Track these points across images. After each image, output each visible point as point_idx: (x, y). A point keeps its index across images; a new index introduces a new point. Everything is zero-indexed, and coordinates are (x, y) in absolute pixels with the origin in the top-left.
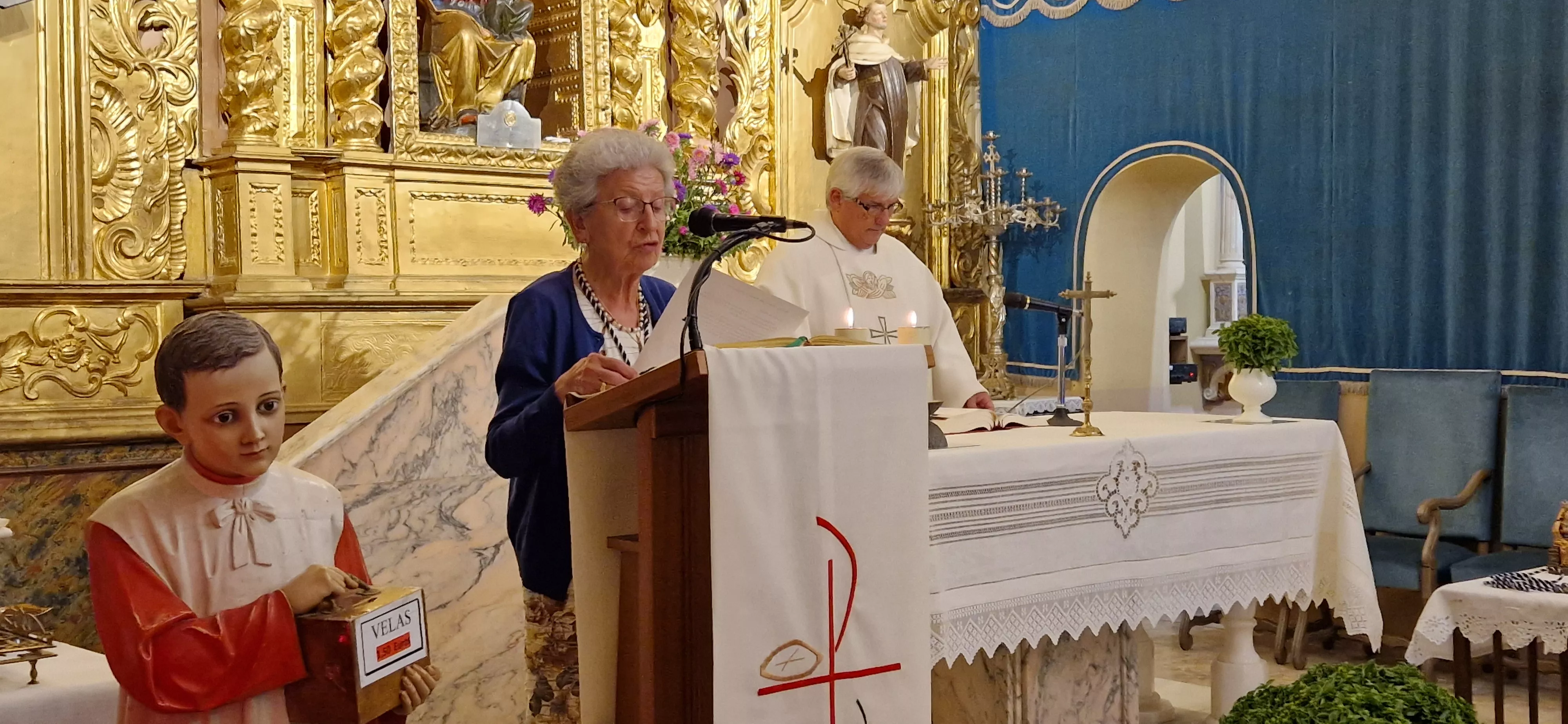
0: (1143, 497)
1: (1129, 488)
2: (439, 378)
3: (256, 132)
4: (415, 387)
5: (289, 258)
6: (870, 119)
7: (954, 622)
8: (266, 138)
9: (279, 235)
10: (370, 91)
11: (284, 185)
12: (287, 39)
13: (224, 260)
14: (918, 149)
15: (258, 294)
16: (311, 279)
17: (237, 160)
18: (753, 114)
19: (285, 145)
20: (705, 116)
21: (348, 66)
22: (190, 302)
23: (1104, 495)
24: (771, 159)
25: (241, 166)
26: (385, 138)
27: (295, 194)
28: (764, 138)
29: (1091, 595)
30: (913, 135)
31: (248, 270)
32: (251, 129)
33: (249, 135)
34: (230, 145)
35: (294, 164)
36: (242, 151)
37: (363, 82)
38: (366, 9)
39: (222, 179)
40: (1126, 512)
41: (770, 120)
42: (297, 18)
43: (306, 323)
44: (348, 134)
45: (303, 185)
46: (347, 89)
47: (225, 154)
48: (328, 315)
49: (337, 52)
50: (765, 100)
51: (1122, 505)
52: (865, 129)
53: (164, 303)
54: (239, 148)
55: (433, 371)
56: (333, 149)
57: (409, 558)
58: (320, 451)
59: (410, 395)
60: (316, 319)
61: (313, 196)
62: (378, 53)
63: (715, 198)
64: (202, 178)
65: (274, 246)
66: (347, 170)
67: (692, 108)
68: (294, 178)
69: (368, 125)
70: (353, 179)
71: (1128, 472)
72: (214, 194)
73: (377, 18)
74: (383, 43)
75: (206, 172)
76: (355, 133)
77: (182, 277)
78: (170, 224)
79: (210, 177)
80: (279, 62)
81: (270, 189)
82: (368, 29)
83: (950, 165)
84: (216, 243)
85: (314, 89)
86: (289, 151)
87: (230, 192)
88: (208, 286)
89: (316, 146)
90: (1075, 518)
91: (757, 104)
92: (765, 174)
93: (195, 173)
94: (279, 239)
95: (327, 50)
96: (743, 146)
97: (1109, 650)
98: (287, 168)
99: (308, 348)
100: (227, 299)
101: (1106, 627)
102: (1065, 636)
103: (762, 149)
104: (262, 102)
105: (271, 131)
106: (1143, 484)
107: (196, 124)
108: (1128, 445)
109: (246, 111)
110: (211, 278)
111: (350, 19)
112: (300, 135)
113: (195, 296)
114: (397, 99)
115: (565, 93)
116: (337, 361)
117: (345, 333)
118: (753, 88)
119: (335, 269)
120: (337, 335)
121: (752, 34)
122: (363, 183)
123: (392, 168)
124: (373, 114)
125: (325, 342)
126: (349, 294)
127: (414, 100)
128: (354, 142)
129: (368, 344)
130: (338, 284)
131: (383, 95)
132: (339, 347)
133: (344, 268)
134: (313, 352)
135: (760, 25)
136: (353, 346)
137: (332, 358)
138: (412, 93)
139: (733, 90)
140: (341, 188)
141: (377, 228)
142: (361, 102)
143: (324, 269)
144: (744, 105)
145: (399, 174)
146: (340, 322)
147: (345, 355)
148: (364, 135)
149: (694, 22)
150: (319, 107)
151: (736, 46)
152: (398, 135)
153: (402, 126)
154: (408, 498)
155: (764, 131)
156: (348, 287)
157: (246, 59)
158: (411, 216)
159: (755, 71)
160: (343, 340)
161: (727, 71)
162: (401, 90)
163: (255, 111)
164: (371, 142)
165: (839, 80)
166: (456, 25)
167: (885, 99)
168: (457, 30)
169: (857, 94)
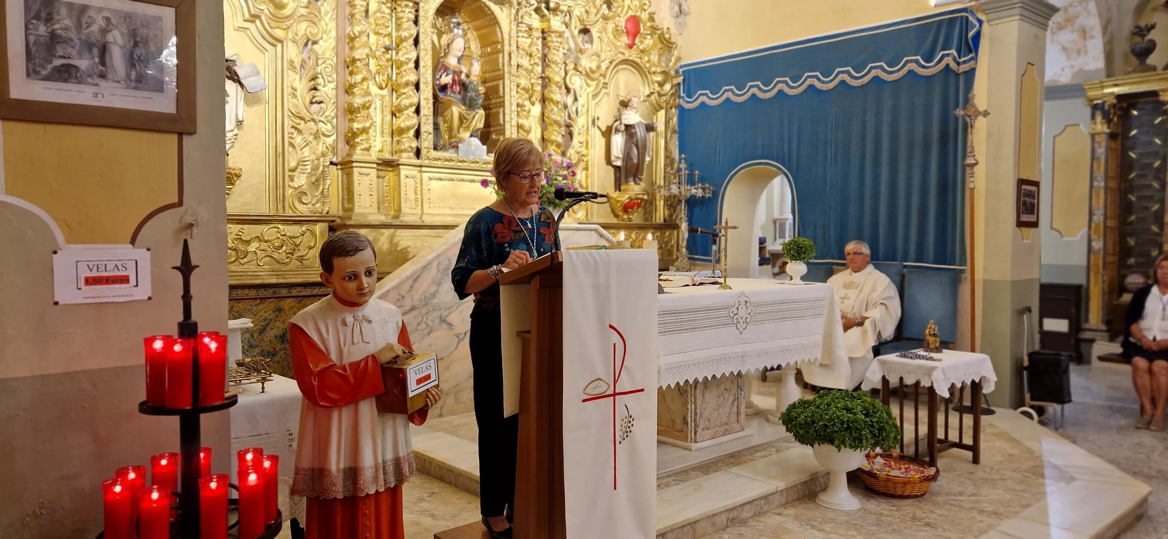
0: (749, 316)
1: (742, 312)
2: (441, 259)
3: (362, 150)
4: (430, 263)
5: (375, 205)
6: (630, 148)
7: (667, 370)
8: (366, 152)
9: (371, 195)
10: (412, 132)
11: (374, 173)
12: (375, 108)
13: (347, 205)
15: (362, 221)
16: (385, 215)
17: (353, 162)
18: (580, 145)
19: (374, 155)
20: (558, 145)
21: (402, 121)
22: (331, 224)
23: (732, 315)
24: (587, 165)
25: (354, 164)
26: (418, 153)
27: (378, 177)
28: (583, 155)
29: (726, 359)
30: (649, 155)
31: (357, 210)
32: (359, 148)
33: (358, 151)
34: (350, 155)
35: (378, 164)
36: (355, 158)
37: (409, 129)
38: (411, 96)
39: (346, 170)
40: (741, 322)
41: (587, 148)
42: (380, 100)
43: (382, 234)
44: (402, 151)
45: (382, 173)
46: (401, 131)
47: (348, 159)
48: (392, 231)
49: (397, 115)
50: (584, 139)
51: (740, 319)
52: (628, 152)
53: (320, 224)
54: (354, 156)
55: (438, 256)
56: (395, 157)
57: (427, 338)
58: (388, 291)
59: (428, 267)
60: (387, 232)
61: (386, 178)
62: (415, 116)
63: (563, 182)
64: (337, 169)
65: (368, 200)
66: (401, 167)
67: (552, 142)
68: (378, 170)
69: (411, 147)
70: (404, 171)
71: (743, 305)
72: (342, 177)
73: (415, 100)
74: (418, 111)
75: (339, 167)
76: (404, 151)
77: (328, 213)
78: (323, 189)
79: (341, 169)
80: (372, 119)
81: (367, 175)
82: (411, 105)
84: (343, 198)
85: (387, 131)
86: (375, 159)
87: (350, 176)
88: (340, 217)
89: (387, 156)
90: (719, 325)
91: (581, 141)
92: (584, 172)
93: (334, 167)
94: (371, 197)
95: (393, 114)
96: (575, 159)
97: (732, 383)
98: (375, 166)
99: (383, 245)
100: (348, 223)
101: (732, 373)
102: (714, 377)
103: (583, 161)
104: (364, 136)
105: (368, 149)
106: (749, 310)
107: (335, 146)
108: (743, 293)
109: (357, 140)
110: (341, 213)
111: (404, 100)
112: (381, 151)
113: (333, 221)
114: (423, 136)
115: (497, 135)
116: (396, 251)
117: (399, 238)
118: (580, 134)
119: (395, 210)
120: (395, 240)
121: (579, 110)
122: (408, 173)
123: (421, 166)
124: (413, 142)
125: (391, 242)
126: (401, 221)
127: (431, 136)
128: (405, 155)
129: (410, 243)
130: (397, 217)
131: (418, 134)
132: (397, 245)
133: (399, 210)
134: (386, 247)
135: (583, 106)
136: (403, 244)
137: (393, 250)
138: (430, 133)
139: (571, 134)
140: (399, 175)
141: (414, 192)
142: (408, 137)
143: (391, 210)
144: (575, 141)
145: (424, 169)
146: (397, 234)
147: (399, 248)
148: (409, 152)
149: (554, 104)
150: (389, 139)
151: (572, 115)
152: (424, 152)
153: (425, 148)
154: (427, 311)
155: (584, 152)
156: (401, 218)
157: (357, 117)
158: (429, 187)
159: (580, 126)
160: (398, 242)
161: (568, 126)
162: (425, 132)
163: (362, 140)
164: (412, 155)
165: (617, 131)
166: (450, 104)
167: (637, 139)
168: (450, 106)
169: (625, 137)
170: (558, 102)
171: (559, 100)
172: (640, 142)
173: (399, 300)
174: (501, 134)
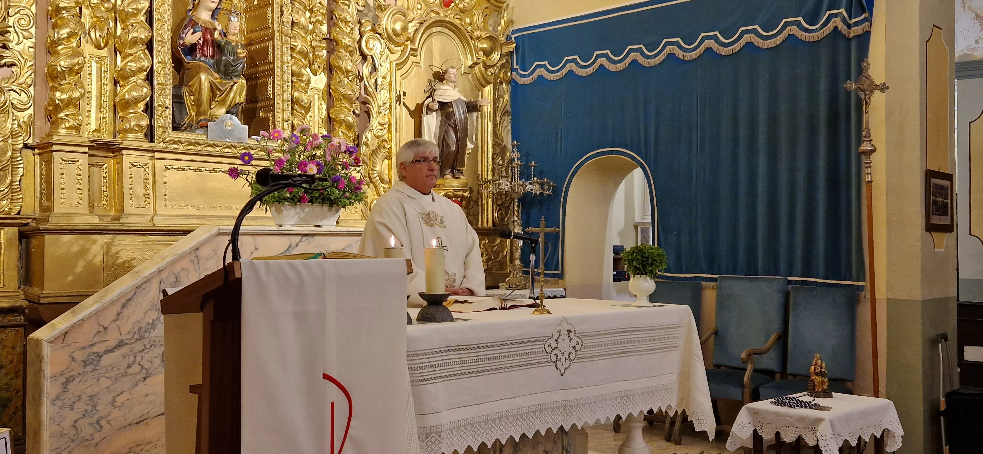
0: (574, 351)
1: (565, 346)
2: (164, 275)
3: (66, 128)
4: (149, 281)
5: (85, 203)
6: (446, 132)
8: (73, 132)
9: (79, 189)
10: (141, 106)
11: (83, 160)
12: (90, 74)
13: (45, 203)
14: (475, 149)
15: (63, 224)
16: (98, 216)
17: (53, 144)
18: (380, 127)
19: (85, 136)
20: (349, 127)
21: (127, 91)
22: (22, 228)
23: (549, 350)
24: (390, 153)
25: (55, 147)
26: (150, 134)
27: (91, 165)
28: (386, 141)
29: (540, 411)
30: (472, 142)
31: (58, 209)
32: (63, 126)
33: (62, 130)
34: (50, 135)
35: (90, 148)
36: (56, 138)
37: (136, 101)
38: (140, 58)
39: (45, 155)
40: (563, 360)
41: (389, 131)
42: (97, 62)
43: (95, 242)
44: (126, 131)
45: (96, 160)
46: (127, 104)
47: (46, 141)
48: (108, 237)
49: (121, 83)
50: (387, 120)
51: (560, 356)
52: (444, 138)
53: (6, 229)
54: (54, 137)
55: (160, 271)
56: (117, 140)
59: (145, 285)
60: (101, 239)
61: (104, 167)
62: (146, 84)
63: (343, 172)
64: (34, 155)
65: (76, 196)
66: (124, 152)
67: (341, 122)
68: (90, 155)
69: (138, 126)
70: (128, 158)
71: (564, 336)
72: (41, 164)
73: (146, 64)
74: (150, 78)
75: (36, 151)
76: (131, 130)
77: (19, 213)
78: (12, 181)
79: (39, 154)
80: (84, 87)
81: (74, 162)
82: (140, 70)
83: (493, 159)
84: (41, 193)
85: (107, 104)
86: (87, 140)
87: (48, 163)
88: (34, 219)
89: (106, 137)
90: (530, 364)
91: (382, 122)
92: (386, 161)
93: (30, 152)
94: (79, 192)
95: (116, 83)
96: (373, 145)
97: (555, 442)
98: (86, 150)
99: (95, 256)
100: (42, 227)
101: (549, 430)
102: (524, 436)
103: (384, 147)
104: (71, 111)
105: (77, 128)
106: (573, 343)
107: (31, 123)
108: (564, 320)
109: (61, 115)
110: (37, 214)
111: (129, 64)
112: (96, 131)
113: (26, 225)
114: (157, 112)
115: (265, 112)
116: (114, 264)
117: (119, 248)
118: (379, 113)
119: (116, 210)
120: (114, 249)
121: (379, 82)
122: (134, 160)
123: (154, 151)
124: (142, 119)
125: (107, 253)
126: (123, 225)
127: (169, 112)
128: (130, 135)
129: (134, 254)
130: (117, 219)
131: (149, 109)
132: (116, 256)
133: (122, 210)
134: (99, 259)
135: (384, 78)
136: (124, 256)
137: (110, 263)
138: (166, 108)
139: (368, 113)
140: (121, 163)
141: (143, 186)
142: (135, 113)
143: (110, 210)
144: (374, 123)
145: (157, 155)
146: (117, 242)
147: (119, 261)
148: (136, 132)
149: (343, 74)
150: (109, 115)
151: (370, 89)
152: (158, 133)
153: (160, 127)
154: (143, 348)
155: (386, 137)
156: (122, 221)
157: (62, 85)
158: (165, 180)
159: (381, 103)
160: (118, 252)
161: (365, 103)
162: (160, 106)
163: (66, 116)
164: (141, 135)
165: (429, 110)
166: (198, 70)
167: (455, 121)
168: (198, 73)
169: (440, 118)
170: (348, 72)
171: (349, 68)
172: (459, 125)
173: (99, 332)
174: (269, 111)
